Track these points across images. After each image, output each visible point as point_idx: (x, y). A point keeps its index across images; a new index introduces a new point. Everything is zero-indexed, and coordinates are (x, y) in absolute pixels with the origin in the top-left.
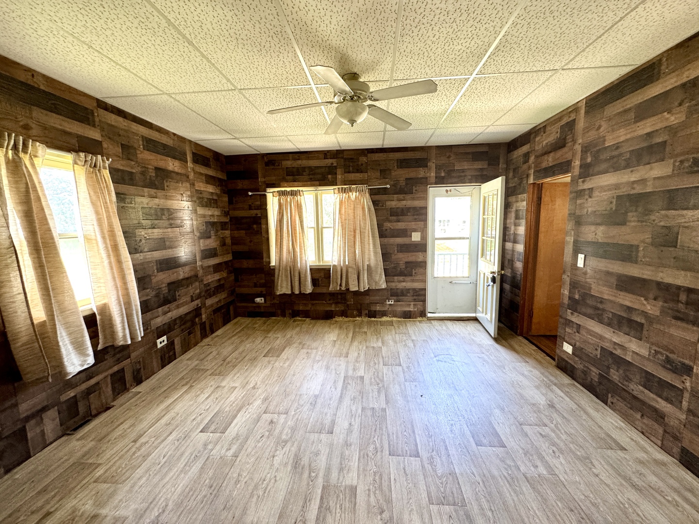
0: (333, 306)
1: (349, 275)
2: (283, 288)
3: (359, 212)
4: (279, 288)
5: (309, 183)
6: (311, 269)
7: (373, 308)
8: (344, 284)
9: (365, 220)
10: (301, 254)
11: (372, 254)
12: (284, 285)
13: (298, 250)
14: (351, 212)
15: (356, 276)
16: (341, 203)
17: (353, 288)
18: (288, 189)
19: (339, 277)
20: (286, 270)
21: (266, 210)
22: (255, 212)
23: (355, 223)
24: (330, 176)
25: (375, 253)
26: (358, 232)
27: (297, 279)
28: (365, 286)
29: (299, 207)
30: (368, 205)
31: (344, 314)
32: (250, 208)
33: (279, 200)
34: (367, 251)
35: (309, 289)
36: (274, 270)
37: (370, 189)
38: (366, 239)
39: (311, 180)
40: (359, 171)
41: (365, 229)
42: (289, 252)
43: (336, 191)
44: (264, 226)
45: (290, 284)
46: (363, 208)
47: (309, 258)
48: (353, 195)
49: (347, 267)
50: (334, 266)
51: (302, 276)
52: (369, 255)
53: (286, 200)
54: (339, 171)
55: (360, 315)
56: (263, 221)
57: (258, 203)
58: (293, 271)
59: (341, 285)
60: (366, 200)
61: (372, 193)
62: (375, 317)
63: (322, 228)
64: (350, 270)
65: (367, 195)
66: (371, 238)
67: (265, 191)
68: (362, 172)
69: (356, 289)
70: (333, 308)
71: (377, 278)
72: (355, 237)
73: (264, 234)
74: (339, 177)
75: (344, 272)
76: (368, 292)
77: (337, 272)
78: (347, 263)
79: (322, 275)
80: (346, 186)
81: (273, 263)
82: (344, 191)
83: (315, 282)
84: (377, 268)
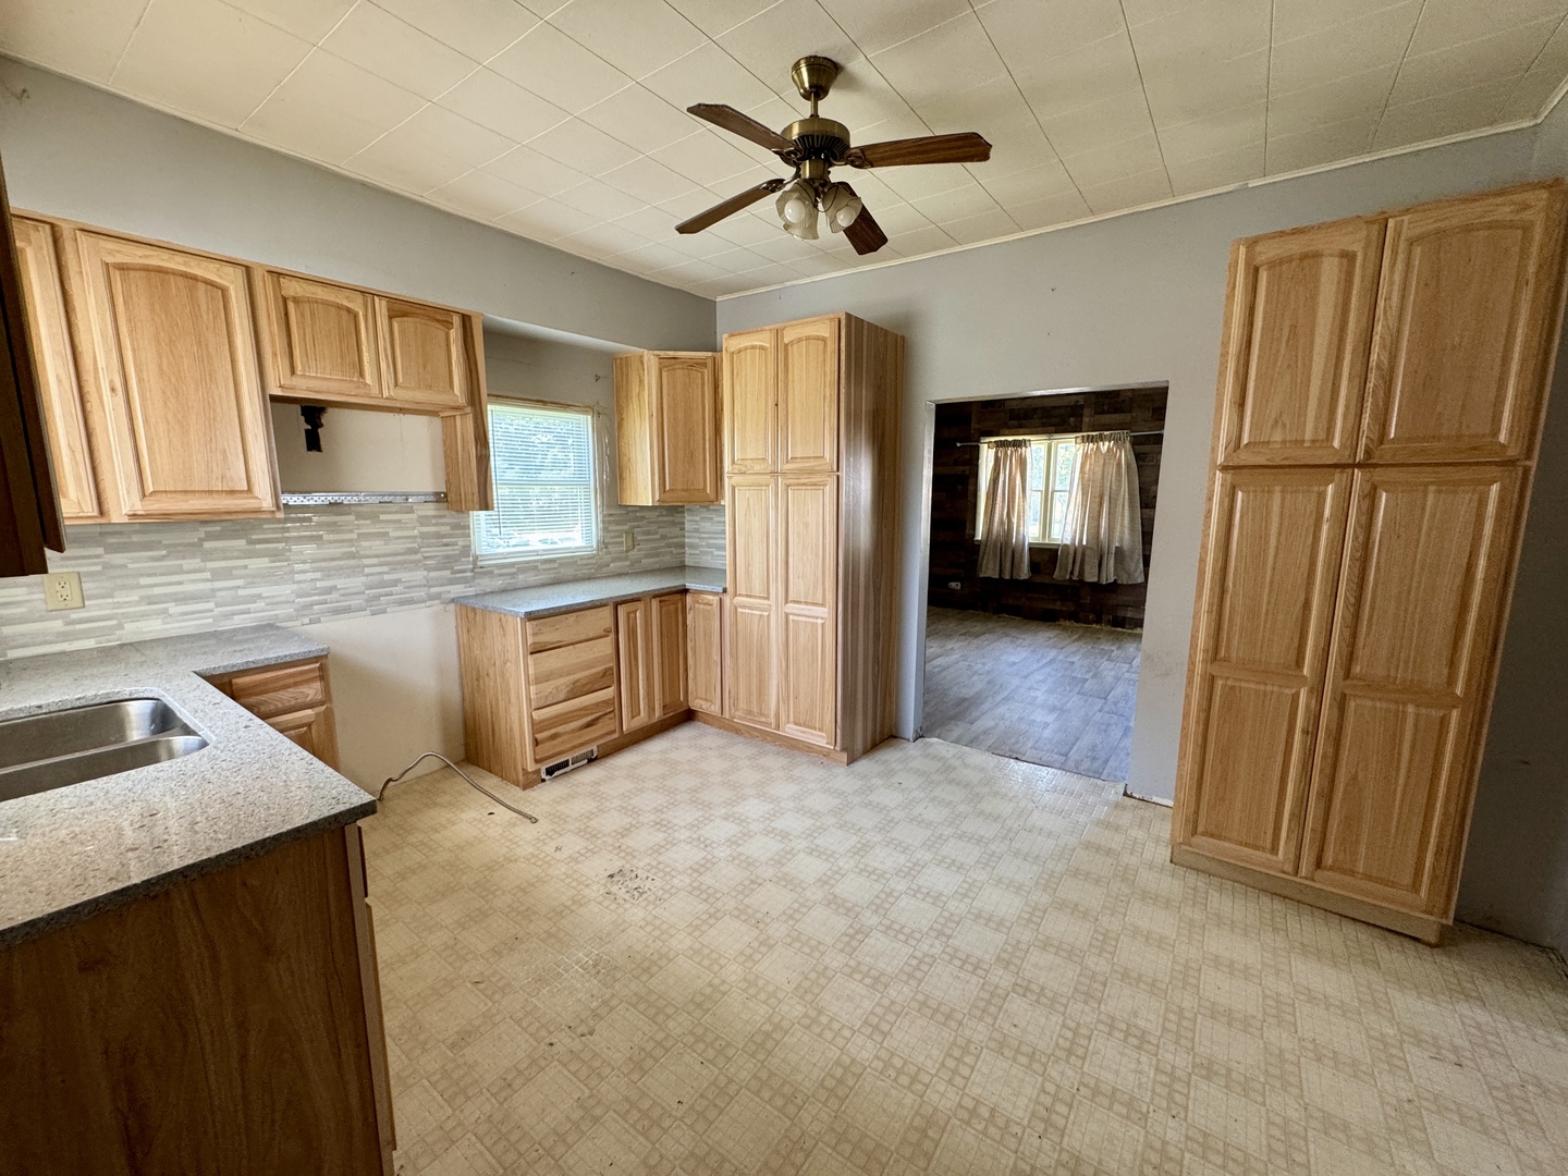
0: (1059, 603)
1: (1086, 559)
2: (989, 570)
3: (1112, 470)
4: (983, 568)
5: (1040, 429)
6: (1030, 549)
7: (1121, 613)
8: (1076, 573)
9: (1120, 481)
10: (1018, 526)
11: (1127, 531)
12: (991, 566)
13: (1015, 520)
14: (1098, 470)
15: (1097, 562)
16: (1086, 456)
17: (1091, 577)
18: (1010, 438)
19: (1071, 561)
20: (995, 545)
21: (977, 466)
22: (961, 468)
23: (1102, 487)
24: (1072, 419)
25: (1132, 530)
26: (1106, 498)
27: (1009, 558)
28: (1109, 575)
29: (1022, 463)
30: (1126, 459)
31: (1075, 617)
32: (956, 463)
33: (996, 453)
34: (1118, 527)
35: (1024, 573)
36: (979, 546)
37: (1134, 437)
38: (1119, 509)
39: (1044, 425)
40: (1116, 411)
41: (1118, 495)
42: (1002, 522)
43: (1079, 440)
44: (971, 488)
45: (998, 565)
46: (1119, 464)
47: (1031, 532)
48: (1105, 446)
49: (1084, 549)
50: (1066, 545)
51: (1017, 555)
52: (1122, 532)
53: (1006, 453)
54: (1086, 411)
55: (1098, 621)
56: (971, 480)
57: (968, 456)
58: (1005, 546)
59: (1072, 573)
60: (1124, 455)
61: (1135, 442)
62: (1123, 628)
63: (1053, 491)
64: (1088, 552)
65: (1128, 445)
66: (1126, 507)
67: (979, 441)
68: (1122, 412)
69: (1095, 580)
70: (1057, 606)
71: (1132, 568)
72: (1101, 504)
73: (970, 498)
74: (1086, 419)
75: (1077, 554)
76: (1114, 587)
77: (1068, 554)
78: (1084, 543)
79: (1045, 556)
80: (1094, 434)
81: (979, 537)
82: (1091, 440)
83: (1034, 566)
84: (1132, 552)
